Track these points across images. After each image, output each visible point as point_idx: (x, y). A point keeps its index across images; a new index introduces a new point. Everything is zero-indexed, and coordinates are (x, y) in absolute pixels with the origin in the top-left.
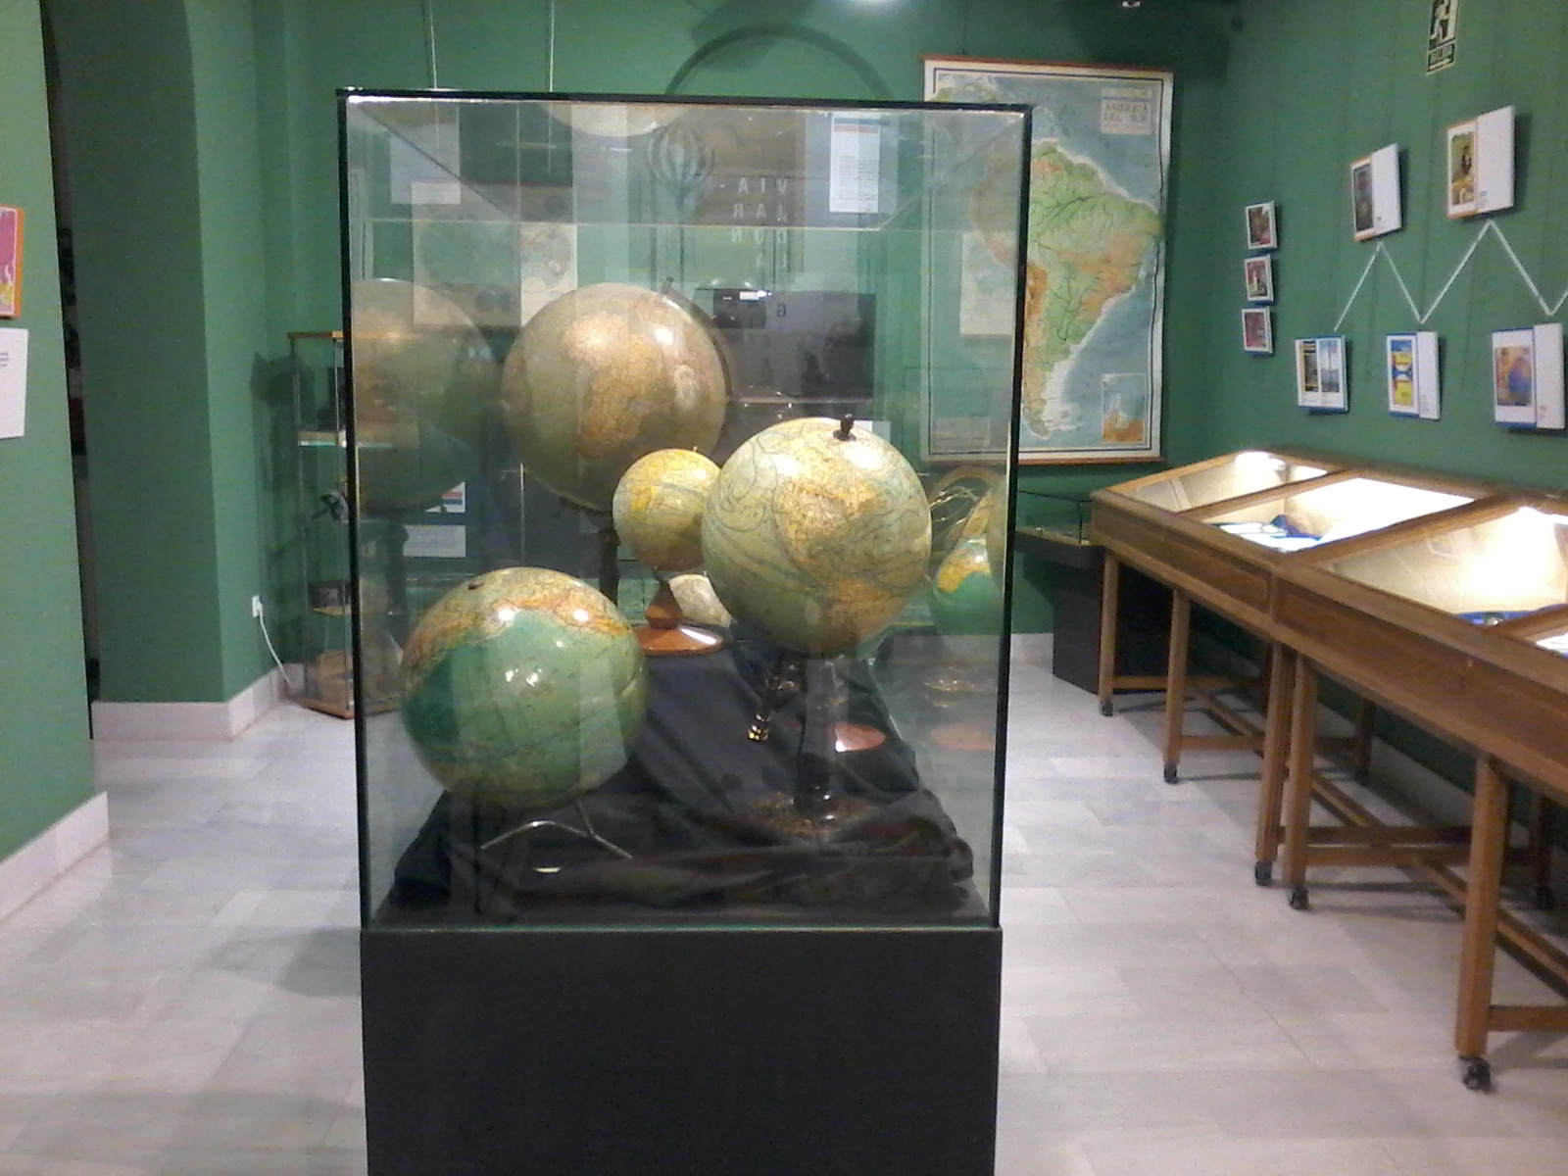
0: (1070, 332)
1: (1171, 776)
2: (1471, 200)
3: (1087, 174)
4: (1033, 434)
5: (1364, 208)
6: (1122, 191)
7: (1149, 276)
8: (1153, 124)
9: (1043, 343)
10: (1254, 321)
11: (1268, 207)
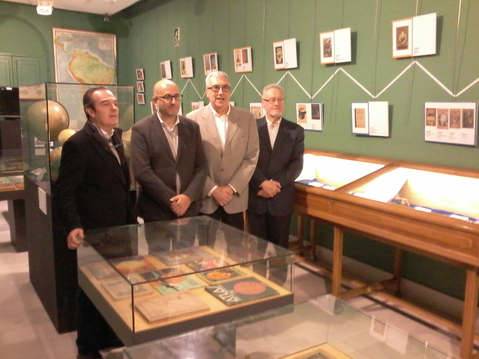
2: (185, 75)
3: (97, 59)
5: (164, 73)
6: (106, 64)
8: (112, 47)
10: (140, 97)
11: (142, 70)
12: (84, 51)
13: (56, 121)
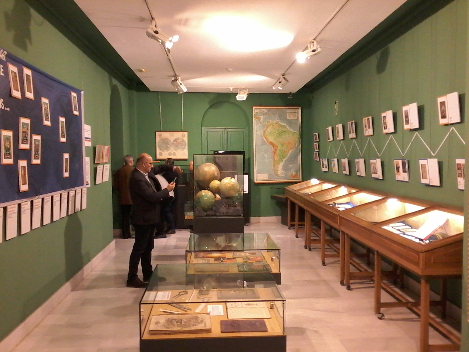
0: (283, 157)
1: (297, 237)
2: (339, 137)
3: (285, 127)
4: (277, 177)
5: (328, 136)
6: (292, 130)
7: (298, 146)
8: (297, 117)
9: (277, 159)
10: (316, 155)
11: (317, 134)
12: (275, 121)
13: (211, 176)
